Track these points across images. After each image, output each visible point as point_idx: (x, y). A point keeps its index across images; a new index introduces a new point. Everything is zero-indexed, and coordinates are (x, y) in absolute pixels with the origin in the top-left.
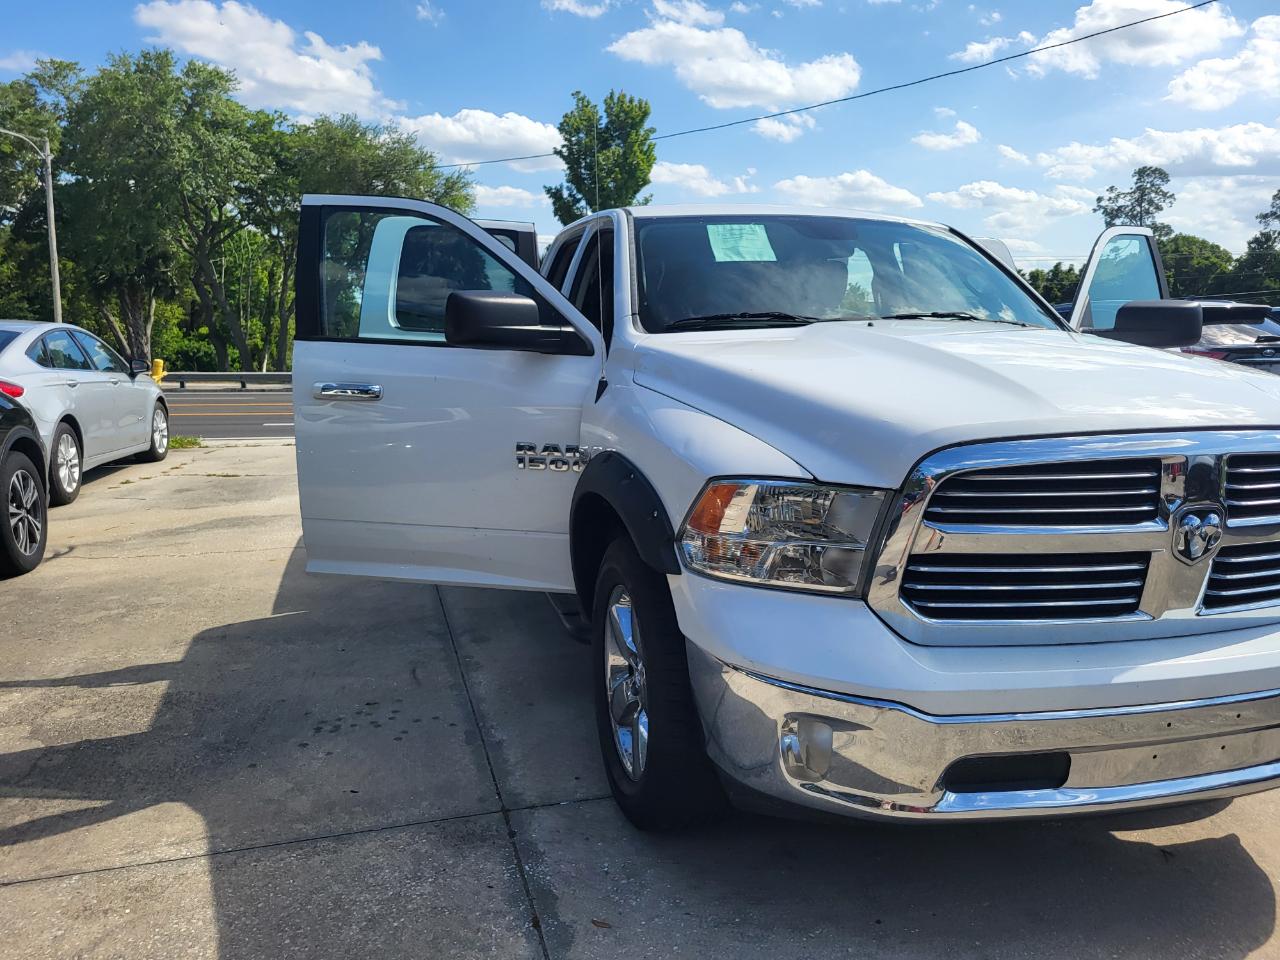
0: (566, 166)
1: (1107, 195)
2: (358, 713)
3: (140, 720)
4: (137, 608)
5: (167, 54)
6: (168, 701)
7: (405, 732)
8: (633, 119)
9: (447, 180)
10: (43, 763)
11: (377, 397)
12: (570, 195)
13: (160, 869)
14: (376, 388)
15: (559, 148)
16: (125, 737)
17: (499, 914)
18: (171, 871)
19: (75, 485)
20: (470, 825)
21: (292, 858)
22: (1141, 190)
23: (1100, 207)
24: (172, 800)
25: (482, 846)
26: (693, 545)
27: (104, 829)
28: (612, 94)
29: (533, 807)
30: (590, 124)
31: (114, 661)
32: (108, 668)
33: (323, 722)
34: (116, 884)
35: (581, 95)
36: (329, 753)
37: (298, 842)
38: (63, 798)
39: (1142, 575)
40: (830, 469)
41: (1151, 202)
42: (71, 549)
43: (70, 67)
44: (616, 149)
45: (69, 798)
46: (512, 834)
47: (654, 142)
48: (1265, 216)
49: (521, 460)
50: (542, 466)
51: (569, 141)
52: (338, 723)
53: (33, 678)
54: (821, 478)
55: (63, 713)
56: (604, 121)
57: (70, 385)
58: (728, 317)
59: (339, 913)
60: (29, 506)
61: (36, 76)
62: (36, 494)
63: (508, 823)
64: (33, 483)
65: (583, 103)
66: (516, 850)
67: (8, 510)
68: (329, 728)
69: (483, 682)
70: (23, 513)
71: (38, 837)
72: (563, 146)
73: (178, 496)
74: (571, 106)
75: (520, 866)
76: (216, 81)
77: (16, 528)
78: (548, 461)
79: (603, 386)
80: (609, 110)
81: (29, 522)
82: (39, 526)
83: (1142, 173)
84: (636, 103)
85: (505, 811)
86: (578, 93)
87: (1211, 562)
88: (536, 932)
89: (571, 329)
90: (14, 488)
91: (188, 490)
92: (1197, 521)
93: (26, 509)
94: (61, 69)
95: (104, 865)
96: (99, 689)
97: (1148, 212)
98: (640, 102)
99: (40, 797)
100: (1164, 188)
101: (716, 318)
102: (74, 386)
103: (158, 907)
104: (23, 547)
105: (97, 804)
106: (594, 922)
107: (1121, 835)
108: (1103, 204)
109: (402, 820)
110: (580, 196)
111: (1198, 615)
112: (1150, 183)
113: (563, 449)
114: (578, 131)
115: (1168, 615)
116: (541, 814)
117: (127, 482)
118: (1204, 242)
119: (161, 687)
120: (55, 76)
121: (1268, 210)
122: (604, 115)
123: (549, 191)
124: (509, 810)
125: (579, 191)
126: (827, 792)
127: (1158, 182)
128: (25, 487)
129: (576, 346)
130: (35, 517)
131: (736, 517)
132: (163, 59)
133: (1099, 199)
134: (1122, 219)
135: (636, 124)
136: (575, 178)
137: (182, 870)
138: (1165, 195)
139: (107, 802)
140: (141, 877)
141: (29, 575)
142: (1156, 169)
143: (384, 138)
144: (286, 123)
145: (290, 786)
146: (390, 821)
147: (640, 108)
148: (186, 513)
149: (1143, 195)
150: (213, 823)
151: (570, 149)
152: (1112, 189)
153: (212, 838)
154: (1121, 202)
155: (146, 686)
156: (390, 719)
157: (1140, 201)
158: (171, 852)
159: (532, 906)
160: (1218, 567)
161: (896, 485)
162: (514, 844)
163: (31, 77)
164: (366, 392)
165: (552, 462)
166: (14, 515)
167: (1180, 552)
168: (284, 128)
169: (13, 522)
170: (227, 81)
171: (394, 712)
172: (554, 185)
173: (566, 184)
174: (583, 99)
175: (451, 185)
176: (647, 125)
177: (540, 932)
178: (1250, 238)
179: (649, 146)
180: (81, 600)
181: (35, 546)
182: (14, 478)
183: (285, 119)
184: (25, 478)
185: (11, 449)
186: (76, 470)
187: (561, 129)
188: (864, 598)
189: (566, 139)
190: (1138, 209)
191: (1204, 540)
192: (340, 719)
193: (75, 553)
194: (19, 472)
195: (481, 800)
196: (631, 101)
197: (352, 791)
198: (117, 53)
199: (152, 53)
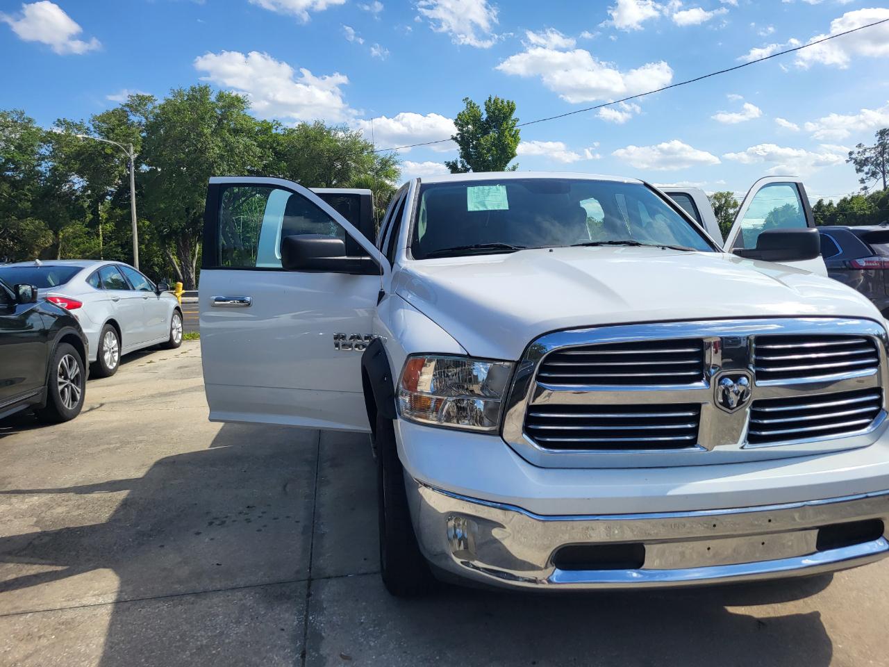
0: (460, 147)
1: (857, 150)
2: (240, 513)
3: (104, 516)
4: (128, 443)
5: (206, 87)
6: (125, 504)
7: (265, 526)
8: (504, 114)
9: (382, 160)
10: (36, 542)
11: (249, 304)
12: (463, 166)
13: (80, 612)
14: (248, 299)
15: (455, 135)
16: (91, 526)
17: (284, 647)
18: (88, 612)
19: (115, 364)
20: (284, 589)
21: (164, 607)
22: (882, 145)
23: (852, 159)
24: (105, 567)
25: (287, 603)
26: (404, 400)
27: (57, 584)
28: (490, 99)
29: (329, 578)
30: (476, 119)
31: (102, 477)
32: (96, 482)
33: (216, 518)
34: (53, 619)
35: (469, 100)
36: (212, 539)
37: (170, 597)
38: (40, 564)
39: (696, 419)
40: (477, 347)
42: (102, 405)
43: (149, 99)
44: (493, 134)
45: (43, 564)
46: (309, 595)
47: (518, 128)
49: (337, 345)
50: (350, 349)
51: (462, 130)
52: (225, 519)
53: (50, 488)
54: (472, 354)
55: (59, 510)
56: (485, 116)
57: (114, 300)
58: (467, 248)
59: (181, 643)
60: (72, 378)
61: (127, 105)
62: (78, 370)
63: (309, 587)
64: (76, 363)
65: (471, 105)
66: (308, 606)
67: (57, 381)
68: (218, 522)
69: (328, 494)
70: (68, 382)
71: (17, 588)
72: (458, 134)
73: (179, 370)
74: (462, 108)
75: (307, 617)
76: (236, 103)
77: (63, 391)
78: (354, 345)
79: (382, 295)
80: (487, 110)
81: (72, 388)
82: (80, 390)
83: (883, 133)
84: (506, 103)
85: (310, 580)
86: (467, 99)
87: (748, 410)
88: (301, 660)
89: (368, 258)
90: (62, 366)
91: (186, 367)
92: (730, 382)
93: (70, 379)
94: (142, 100)
95: (50, 607)
96: (86, 495)
98: (508, 102)
99: (27, 563)
101: (459, 249)
102: (116, 301)
103: (73, 635)
104: (67, 404)
105: (59, 568)
106: (341, 656)
107: (731, 609)
108: (853, 156)
109: (242, 584)
110: (469, 167)
111: (742, 448)
113: (363, 338)
114: (467, 124)
115: (717, 448)
116: (333, 582)
117: (151, 362)
119: (123, 494)
120: (140, 105)
122: (485, 112)
123: (448, 164)
124: (312, 580)
125: (468, 163)
126: (477, 568)
128: (70, 366)
129: (372, 269)
130: (77, 385)
131: (427, 380)
132: (204, 91)
133: (851, 153)
134: (868, 167)
135: (506, 117)
136: (466, 155)
137: (95, 612)
139: (65, 568)
140: (68, 615)
141: (70, 422)
143: (341, 134)
144: (280, 128)
145: (180, 560)
146: (234, 584)
147: (509, 106)
148: (179, 382)
149: (884, 149)
150: (124, 583)
151: (462, 137)
152: (860, 146)
153: (120, 592)
154: (867, 155)
155: (115, 493)
156: (260, 517)
157: (882, 153)
158: (93, 601)
159: (305, 643)
160: (754, 415)
161: (517, 358)
162: (308, 602)
163: (125, 106)
164: (242, 301)
165: (356, 346)
166: (61, 383)
167: (720, 403)
168: (280, 131)
169: (60, 388)
170: (242, 103)
171: (263, 513)
172: (451, 160)
173: (459, 159)
174: (470, 103)
175: (385, 163)
176: (513, 117)
177: (304, 661)
179: (516, 131)
180: (96, 438)
181: (76, 403)
182: (63, 360)
183: (280, 125)
184: (70, 360)
185: (60, 342)
186: (116, 355)
187: (456, 124)
188: (500, 434)
189: (459, 130)
191: (737, 394)
192: (227, 517)
193: (103, 408)
194: (66, 356)
195: (298, 572)
196: (502, 102)
197: (218, 564)
198: (176, 89)
199: (197, 87)
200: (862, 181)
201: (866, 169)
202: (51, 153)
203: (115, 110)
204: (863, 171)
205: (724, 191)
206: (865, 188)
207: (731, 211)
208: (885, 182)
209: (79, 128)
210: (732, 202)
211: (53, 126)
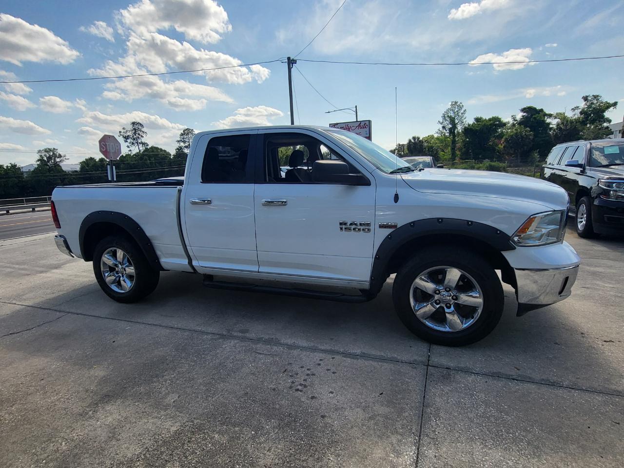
1: (122, 131)
22: (135, 129)
23: (121, 135)
41: (139, 134)
48: (179, 141)
54: (556, 210)
79: (397, 196)
83: (133, 123)
85: (428, 365)
89: (361, 175)
97: (139, 138)
100: (143, 130)
108: (121, 134)
112: (137, 127)
118: (161, 149)
121: (179, 139)
127: (140, 127)
133: (120, 132)
134: (130, 140)
138: (143, 132)
142: (138, 123)
149: (136, 132)
152: (124, 129)
154: (128, 134)
157: (135, 133)
178: (176, 148)
190: (135, 136)
200: (128, 147)
201: (129, 141)
204: (127, 142)
205: (51, 147)
206: (130, 150)
207: (58, 160)
208: (139, 148)
210: (58, 154)
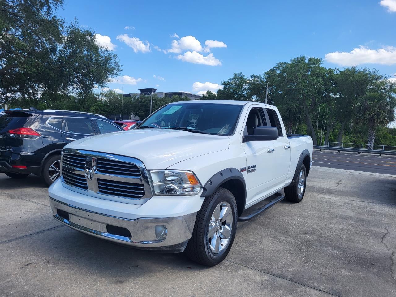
5: (304, 57)
9: (391, 83)
61: (275, 67)
94: (281, 64)
111: (96, 193)
120: (280, 67)
132: (303, 59)
144: (338, 71)
168: (338, 73)
170: (319, 62)
198: (293, 58)
199: (300, 57)
202: (248, 87)
203: (271, 70)
209: (258, 77)
211: (250, 77)
